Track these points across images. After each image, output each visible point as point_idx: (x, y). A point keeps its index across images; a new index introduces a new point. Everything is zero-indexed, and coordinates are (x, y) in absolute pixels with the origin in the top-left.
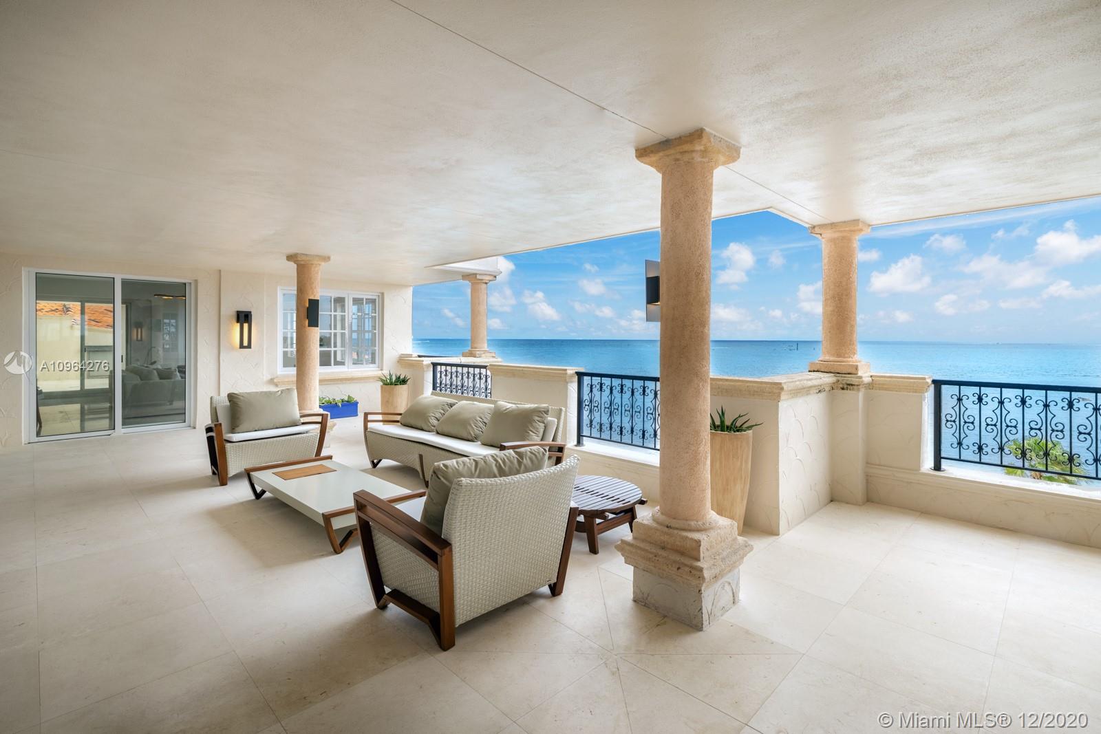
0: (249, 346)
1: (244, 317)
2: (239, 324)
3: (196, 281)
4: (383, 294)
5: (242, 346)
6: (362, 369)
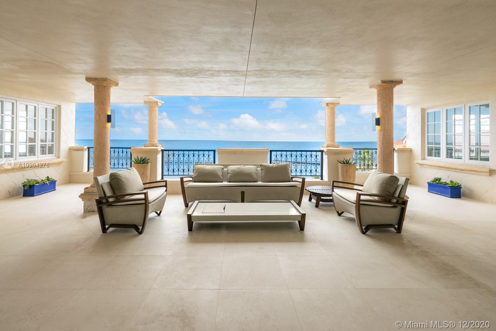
6: (48, 158)
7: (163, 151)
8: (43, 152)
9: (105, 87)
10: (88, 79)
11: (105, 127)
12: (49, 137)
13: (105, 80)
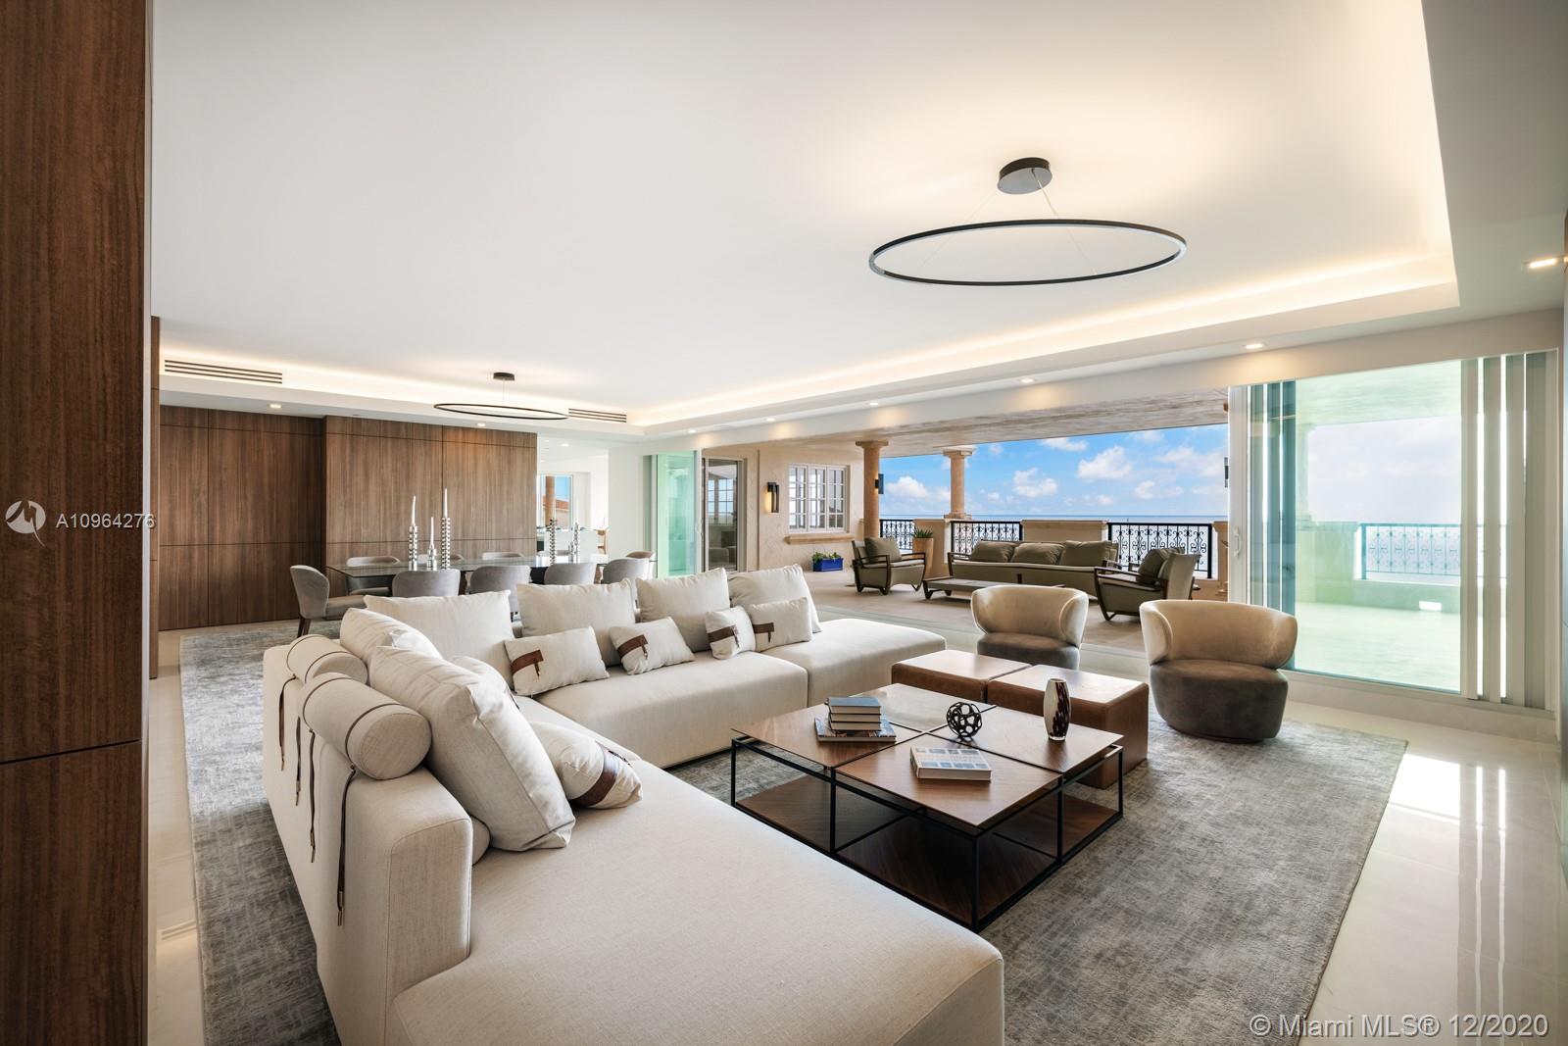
0: (777, 511)
1: (772, 488)
2: (770, 494)
3: (746, 460)
4: (849, 467)
5: (772, 511)
6: (836, 531)
7: (953, 523)
8: (832, 524)
9: (872, 449)
10: (858, 444)
11: (873, 494)
12: (838, 507)
13: (871, 442)
